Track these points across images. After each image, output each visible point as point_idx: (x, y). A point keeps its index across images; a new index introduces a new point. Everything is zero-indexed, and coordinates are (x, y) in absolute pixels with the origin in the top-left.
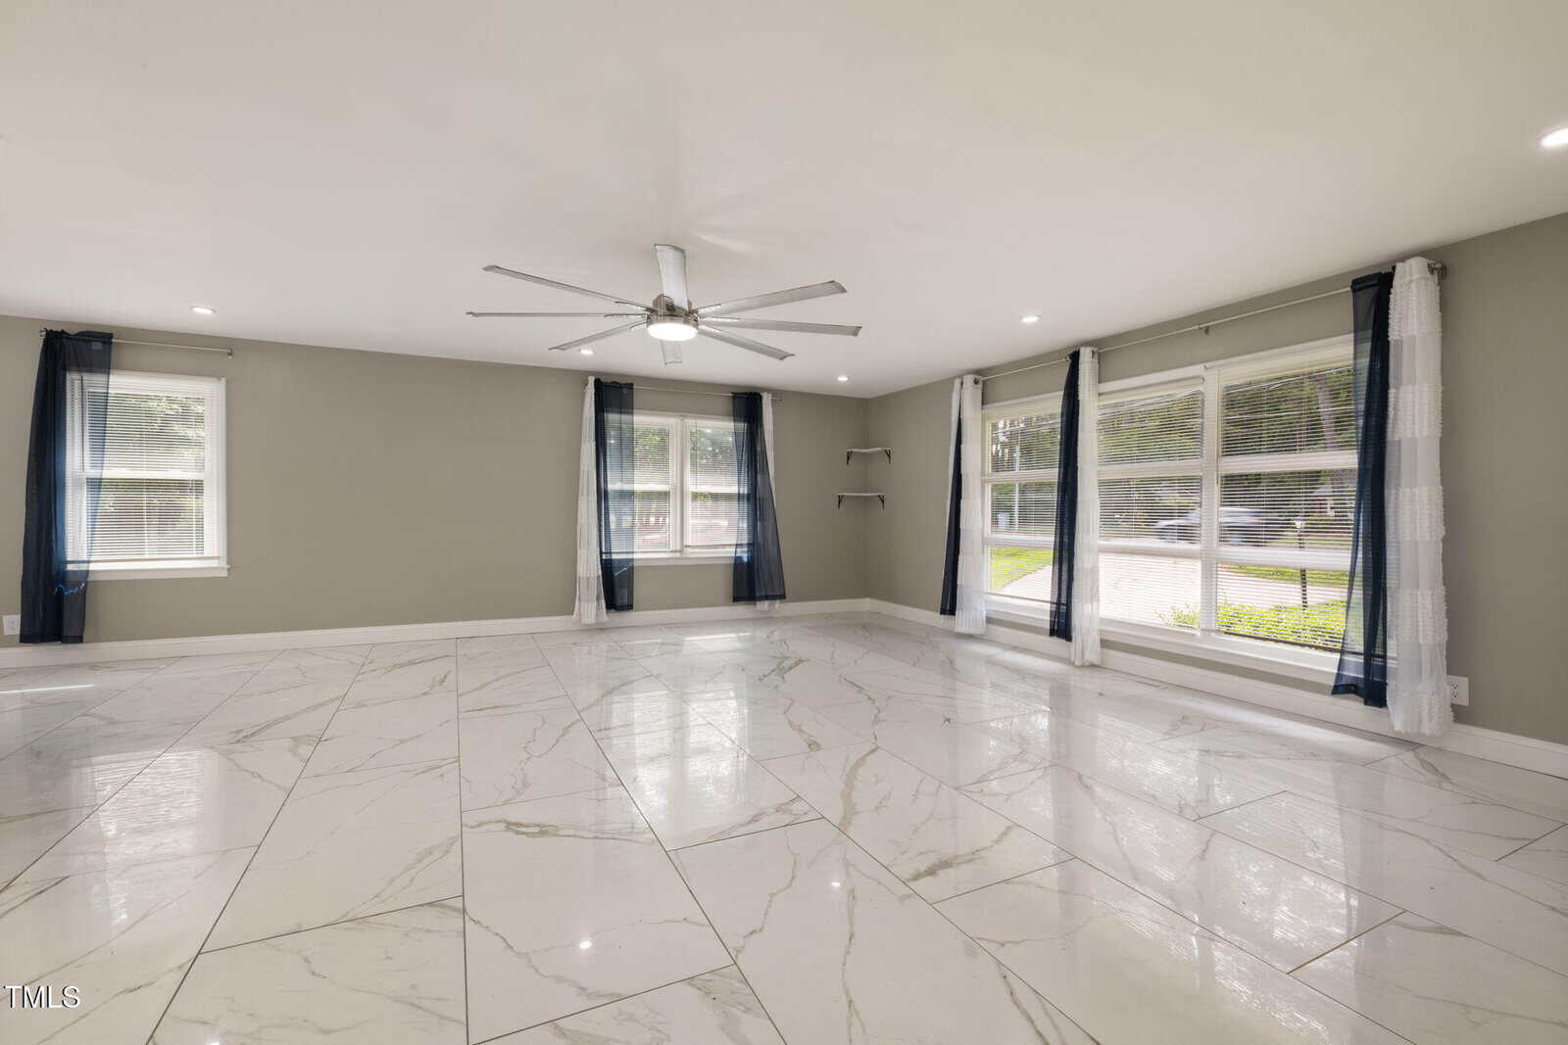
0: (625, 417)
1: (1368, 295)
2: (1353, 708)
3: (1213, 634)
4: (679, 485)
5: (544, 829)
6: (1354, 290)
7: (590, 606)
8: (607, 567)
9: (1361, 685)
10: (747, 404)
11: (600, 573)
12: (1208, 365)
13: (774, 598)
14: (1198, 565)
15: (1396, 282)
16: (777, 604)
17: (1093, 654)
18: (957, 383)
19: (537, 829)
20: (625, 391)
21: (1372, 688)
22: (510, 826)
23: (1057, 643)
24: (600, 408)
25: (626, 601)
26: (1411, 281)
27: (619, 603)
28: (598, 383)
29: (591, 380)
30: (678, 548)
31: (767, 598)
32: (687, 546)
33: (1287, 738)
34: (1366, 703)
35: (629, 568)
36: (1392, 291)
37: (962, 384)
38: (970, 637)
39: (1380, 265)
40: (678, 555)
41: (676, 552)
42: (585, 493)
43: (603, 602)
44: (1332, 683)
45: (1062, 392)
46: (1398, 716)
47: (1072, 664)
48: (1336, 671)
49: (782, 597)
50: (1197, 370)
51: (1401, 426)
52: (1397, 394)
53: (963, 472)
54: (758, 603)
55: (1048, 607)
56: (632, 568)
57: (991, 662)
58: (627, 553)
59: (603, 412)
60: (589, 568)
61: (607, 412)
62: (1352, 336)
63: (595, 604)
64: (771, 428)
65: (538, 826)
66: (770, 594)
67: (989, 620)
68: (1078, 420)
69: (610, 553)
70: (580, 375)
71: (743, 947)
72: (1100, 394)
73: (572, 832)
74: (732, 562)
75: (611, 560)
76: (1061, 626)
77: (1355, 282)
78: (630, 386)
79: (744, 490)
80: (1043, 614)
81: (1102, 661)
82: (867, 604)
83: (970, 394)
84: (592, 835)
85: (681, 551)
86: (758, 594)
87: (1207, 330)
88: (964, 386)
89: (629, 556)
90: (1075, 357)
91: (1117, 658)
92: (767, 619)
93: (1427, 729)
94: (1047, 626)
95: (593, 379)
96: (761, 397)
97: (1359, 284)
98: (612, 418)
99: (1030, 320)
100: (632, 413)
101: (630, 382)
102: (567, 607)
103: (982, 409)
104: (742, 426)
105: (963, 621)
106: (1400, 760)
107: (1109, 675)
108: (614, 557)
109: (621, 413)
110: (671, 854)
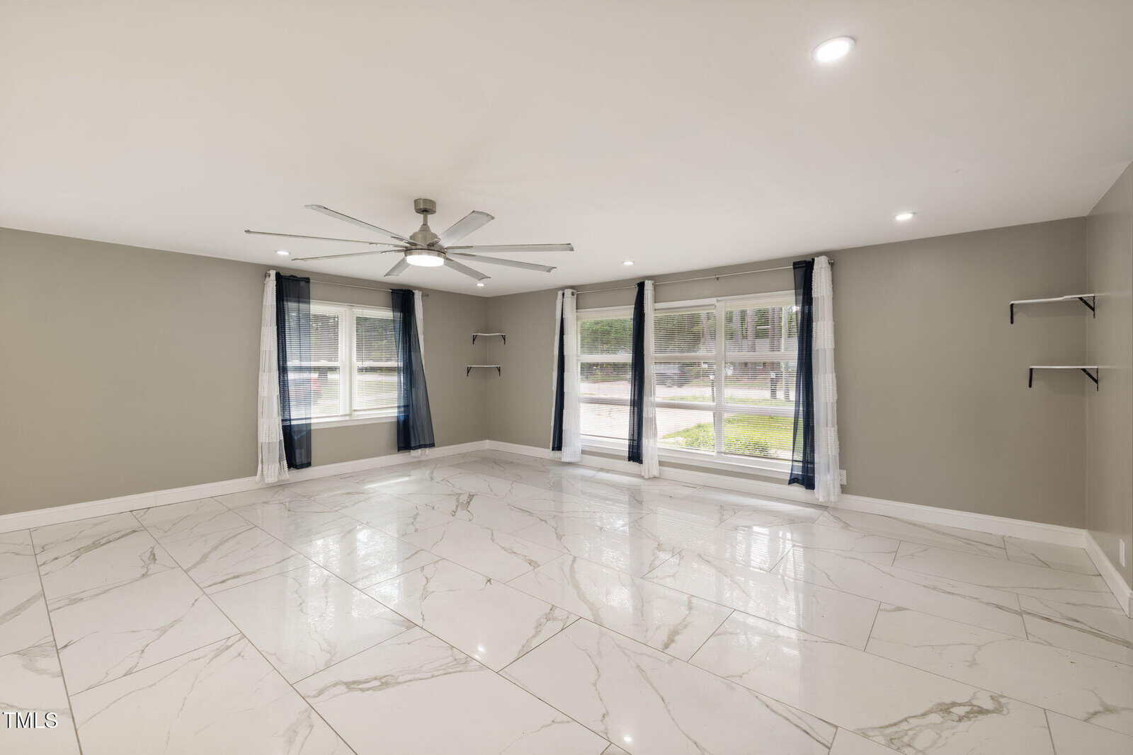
0: (302, 306)
1: (801, 272)
2: (798, 491)
3: (723, 455)
4: (348, 363)
5: (383, 681)
6: (794, 268)
7: (273, 468)
8: (288, 431)
9: (800, 478)
10: (402, 299)
11: (282, 438)
12: (719, 298)
13: (425, 446)
14: (711, 413)
15: (815, 267)
16: (427, 451)
17: (655, 471)
18: (560, 293)
19: (377, 683)
20: (302, 284)
21: (806, 479)
22: (350, 685)
23: (633, 466)
24: (281, 297)
25: (305, 461)
26: (821, 268)
27: (298, 461)
28: (278, 276)
29: (273, 273)
30: (348, 412)
31: (420, 447)
32: (355, 410)
33: (777, 512)
34: (807, 489)
35: (306, 431)
36: (814, 271)
37: (563, 294)
38: (569, 464)
39: (807, 256)
40: (347, 418)
41: (346, 415)
42: (267, 369)
43: (285, 462)
44: (788, 478)
45: (634, 306)
46: (819, 494)
47: (643, 477)
48: (790, 472)
49: (432, 445)
50: (713, 301)
51: (818, 341)
52: (817, 325)
53: (565, 353)
54: (412, 451)
55: (627, 442)
56: (309, 432)
57: (584, 479)
58: (306, 419)
59: (283, 301)
60: (271, 433)
61: (287, 301)
62: (794, 291)
63: (278, 465)
64: (422, 317)
65: (376, 679)
66: (422, 443)
67: (583, 452)
68: (644, 326)
69: (290, 420)
70: (263, 270)
71: (606, 729)
72: (655, 310)
73: (410, 677)
74: (396, 420)
75: (290, 426)
76: (635, 455)
77: (795, 264)
78: (307, 280)
79: (401, 364)
80: (624, 447)
81: (660, 474)
82: (487, 445)
83: (570, 302)
84: (430, 675)
85: (350, 415)
86: (413, 445)
87: (718, 278)
88: (565, 296)
89: (308, 422)
90: (641, 286)
91: (670, 472)
92: (418, 464)
93: (832, 498)
94: (627, 455)
95: (275, 272)
96: (413, 294)
97: (797, 265)
98: (291, 306)
99: (628, 263)
100: (309, 303)
101: (307, 276)
102: (250, 467)
103: (577, 312)
104: (398, 314)
105: (567, 454)
106: (824, 517)
107: (666, 484)
108: (293, 423)
109: (299, 302)
110: (500, 673)
